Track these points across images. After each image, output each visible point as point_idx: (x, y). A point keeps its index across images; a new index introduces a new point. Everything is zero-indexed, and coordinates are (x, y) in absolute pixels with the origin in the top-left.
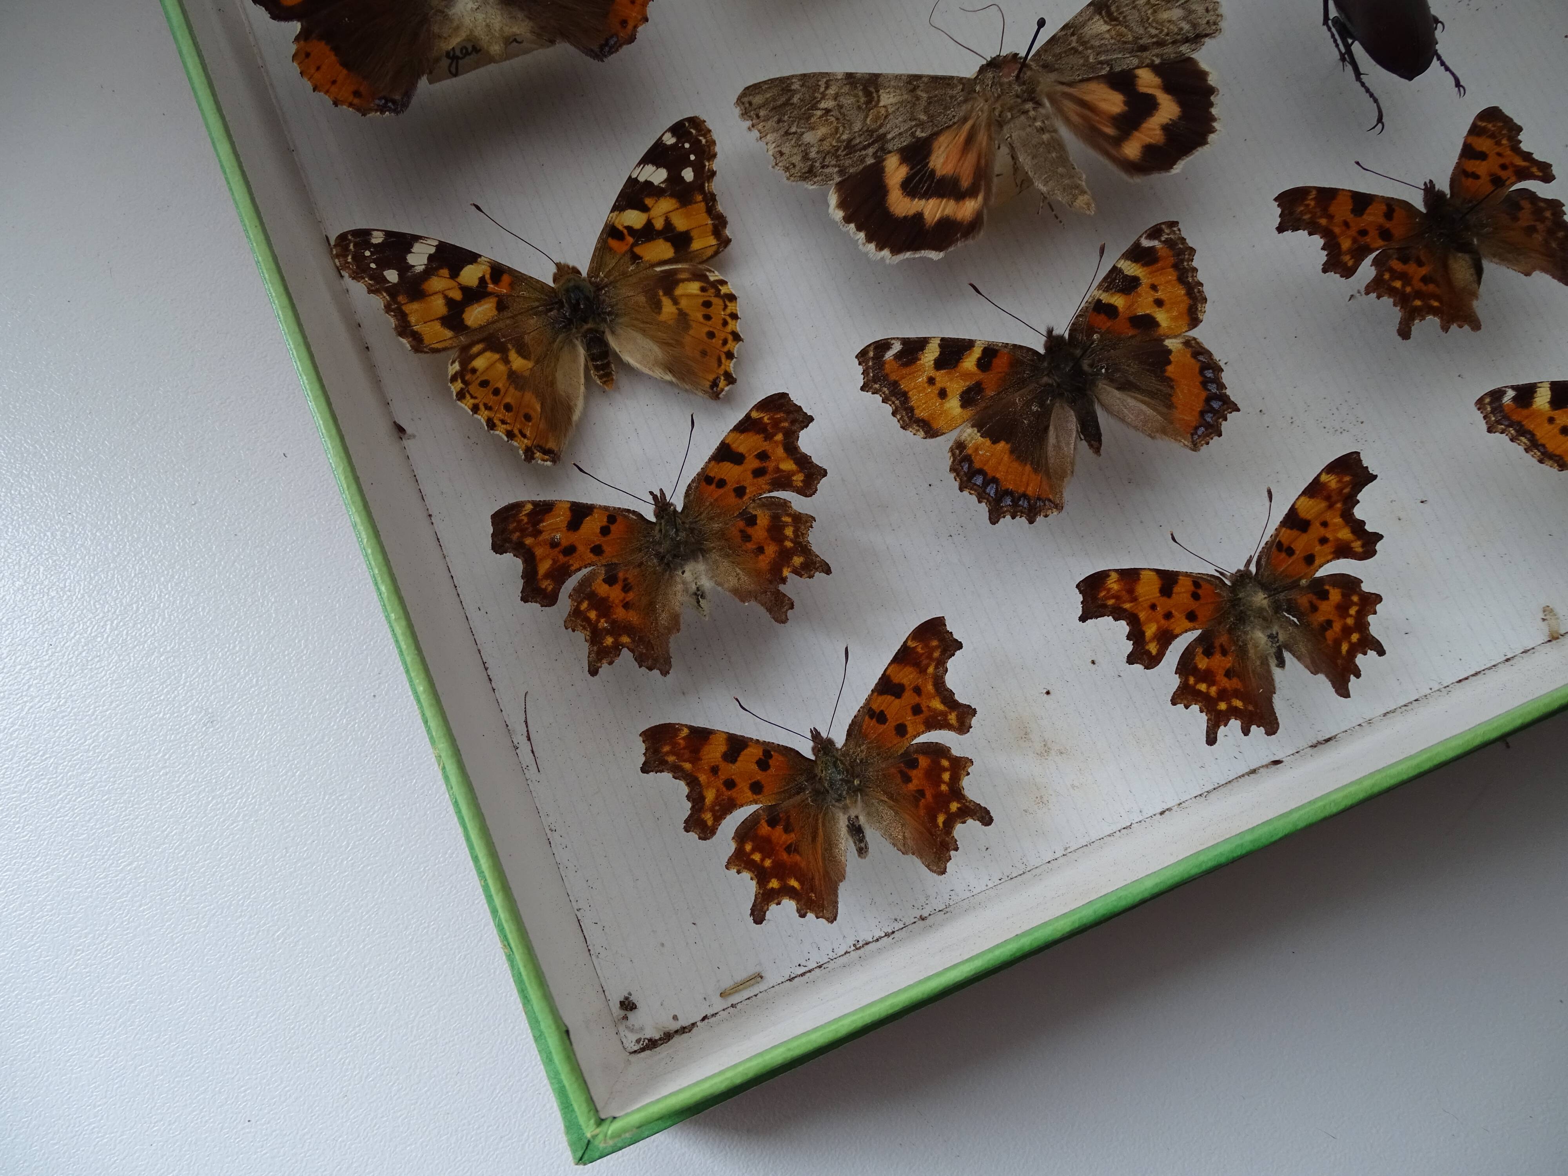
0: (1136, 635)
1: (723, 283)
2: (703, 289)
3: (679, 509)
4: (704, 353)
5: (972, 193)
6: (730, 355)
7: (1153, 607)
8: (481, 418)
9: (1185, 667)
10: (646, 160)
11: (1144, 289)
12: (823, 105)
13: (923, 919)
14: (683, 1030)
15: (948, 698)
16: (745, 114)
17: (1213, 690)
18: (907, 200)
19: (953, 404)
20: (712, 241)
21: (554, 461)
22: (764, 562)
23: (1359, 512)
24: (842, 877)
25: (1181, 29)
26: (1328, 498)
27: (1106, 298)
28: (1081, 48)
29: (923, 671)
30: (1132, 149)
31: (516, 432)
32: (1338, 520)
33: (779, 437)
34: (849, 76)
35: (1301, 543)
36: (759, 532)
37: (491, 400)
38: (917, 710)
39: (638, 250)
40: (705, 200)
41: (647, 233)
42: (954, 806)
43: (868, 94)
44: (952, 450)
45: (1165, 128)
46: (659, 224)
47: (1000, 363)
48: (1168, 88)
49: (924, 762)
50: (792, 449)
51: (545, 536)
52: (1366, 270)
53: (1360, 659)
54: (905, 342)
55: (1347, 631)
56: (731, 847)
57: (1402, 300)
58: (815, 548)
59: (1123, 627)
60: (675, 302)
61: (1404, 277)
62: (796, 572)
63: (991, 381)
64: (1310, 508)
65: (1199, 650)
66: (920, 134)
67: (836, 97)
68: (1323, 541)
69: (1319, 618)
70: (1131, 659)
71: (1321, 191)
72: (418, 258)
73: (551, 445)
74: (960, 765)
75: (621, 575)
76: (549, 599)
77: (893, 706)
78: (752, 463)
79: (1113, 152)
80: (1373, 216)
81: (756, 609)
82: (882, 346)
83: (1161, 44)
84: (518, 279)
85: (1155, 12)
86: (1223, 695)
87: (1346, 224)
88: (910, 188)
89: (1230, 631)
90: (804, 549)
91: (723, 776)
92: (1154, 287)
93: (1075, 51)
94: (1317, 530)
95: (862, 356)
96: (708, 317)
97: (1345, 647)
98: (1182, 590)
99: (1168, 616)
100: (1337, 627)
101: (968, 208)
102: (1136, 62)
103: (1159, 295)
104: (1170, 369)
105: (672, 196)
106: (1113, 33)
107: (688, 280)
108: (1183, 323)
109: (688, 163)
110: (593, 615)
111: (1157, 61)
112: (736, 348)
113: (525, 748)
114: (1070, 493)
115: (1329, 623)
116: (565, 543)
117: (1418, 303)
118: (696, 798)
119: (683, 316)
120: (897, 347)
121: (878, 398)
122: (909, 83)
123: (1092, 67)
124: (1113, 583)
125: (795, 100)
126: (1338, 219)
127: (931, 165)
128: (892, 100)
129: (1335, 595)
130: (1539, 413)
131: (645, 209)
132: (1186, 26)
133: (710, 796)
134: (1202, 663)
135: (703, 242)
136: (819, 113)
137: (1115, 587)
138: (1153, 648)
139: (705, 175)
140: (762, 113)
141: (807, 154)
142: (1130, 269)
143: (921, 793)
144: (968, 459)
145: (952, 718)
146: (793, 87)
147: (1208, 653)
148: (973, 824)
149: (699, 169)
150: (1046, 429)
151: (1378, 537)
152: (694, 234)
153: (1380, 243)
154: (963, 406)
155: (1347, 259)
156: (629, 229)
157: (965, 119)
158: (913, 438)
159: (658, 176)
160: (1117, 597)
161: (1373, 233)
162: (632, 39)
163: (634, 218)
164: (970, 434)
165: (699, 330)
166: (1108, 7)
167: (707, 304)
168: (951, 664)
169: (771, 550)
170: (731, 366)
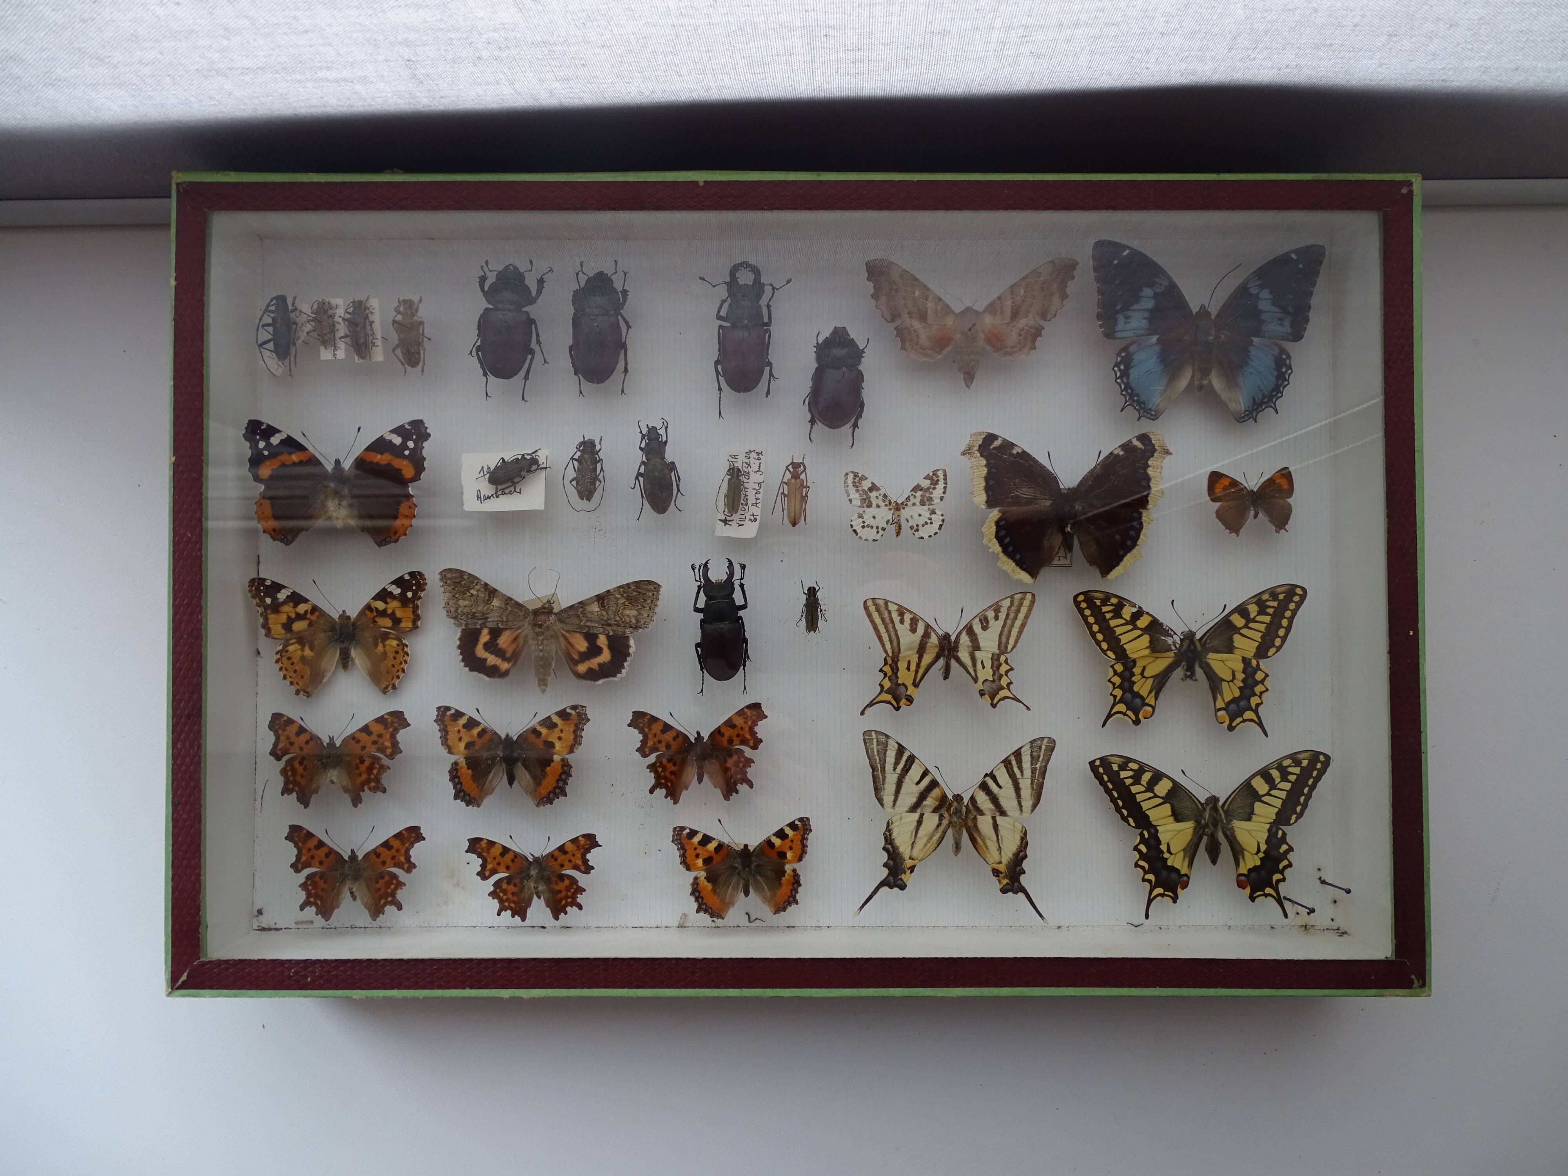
0: (483, 866)
1: (407, 646)
2: (398, 645)
3: (338, 746)
4: (388, 672)
5: (507, 660)
6: (398, 677)
7: (495, 858)
8: (282, 674)
9: (497, 884)
10: (393, 583)
11: (557, 730)
12: (472, 591)
13: (380, 927)
14: (277, 929)
15: (408, 858)
16: (441, 579)
17: (505, 897)
18: (484, 651)
19: (462, 745)
20: (410, 625)
21: (308, 697)
22: (359, 780)
23: (588, 856)
24: (338, 907)
25: (631, 621)
26: (578, 846)
27: (539, 728)
28: (581, 616)
29: (403, 844)
30: (582, 668)
31: (295, 682)
32: (579, 856)
33: (391, 730)
34: (486, 584)
35: (562, 858)
36: (363, 768)
37: (289, 667)
38: (393, 858)
39: (377, 619)
40: (413, 608)
41: (383, 614)
42: (390, 899)
43: (490, 597)
44: (452, 764)
45: (599, 665)
46: (389, 611)
47: (486, 738)
48: (610, 647)
49: (387, 878)
50: (393, 736)
51: (286, 733)
52: (652, 758)
53: (568, 909)
54: (456, 711)
55: (567, 897)
56: (303, 880)
57: (658, 777)
58: (383, 781)
59: (480, 861)
60: (384, 646)
61: (664, 768)
62: (370, 789)
63: (479, 743)
64: (570, 847)
65: (505, 881)
66: (500, 626)
67: (478, 591)
68: (570, 861)
69: (558, 888)
70: (478, 874)
71: (652, 716)
72: (282, 596)
73: (309, 690)
74: (400, 884)
75: (305, 763)
76: (278, 759)
77: (385, 852)
78: (374, 737)
79: (572, 667)
80: (669, 736)
81: (347, 799)
82: (448, 708)
83: (619, 625)
84: (322, 614)
85: (624, 609)
86: (508, 900)
87: (655, 735)
88: (487, 647)
89: (521, 879)
90: (378, 780)
91: (311, 853)
92: (562, 731)
93: (578, 616)
94: (569, 856)
95: (439, 708)
96: (395, 658)
97: (564, 902)
98: (509, 856)
99: (499, 864)
100: (563, 894)
101: (504, 666)
102: (601, 630)
103: (562, 735)
104: (548, 768)
105: (399, 601)
106: (599, 613)
107: (393, 639)
108: (566, 750)
109: (411, 590)
110: (290, 773)
111: (611, 634)
112: (402, 675)
113: (259, 801)
114: (487, 801)
115: (560, 892)
116: (291, 740)
117: (663, 781)
118: (298, 857)
119: (385, 653)
120: (453, 711)
121: (438, 728)
122: (506, 600)
123: (581, 627)
124: (483, 844)
125: (463, 583)
126: (653, 732)
127: (498, 641)
128: (497, 604)
129: (567, 882)
130: (692, 844)
131: (386, 603)
132: (634, 621)
133: (304, 859)
134: (504, 886)
135: (406, 624)
136: (469, 594)
137: (484, 845)
138: (487, 874)
139: (416, 597)
140: (448, 582)
141: (457, 610)
142: (556, 719)
143: (380, 889)
144: (457, 770)
145: (406, 866)
146: (464, 577)
147: (508, 883)
148: (394, 908)
149: (415, 594)
150: (491, 772)
151: (593, 868)
152: (403, 620)
153: (664, 749)
154: (465, 748)
155: (647, 750)
156: (377, 609)
157: (519, 628)
158: (443, 751)
159: (397, 591)
160: (482, 849)
161: (663, 743)
162: (396, 541)
163: (380, 605)
164: (462, 761)
165: (389, 662)
166: (603, 600)
167: (397, 652)
168: (416, 845)
169: (364, 776)
170: (397, 682)
